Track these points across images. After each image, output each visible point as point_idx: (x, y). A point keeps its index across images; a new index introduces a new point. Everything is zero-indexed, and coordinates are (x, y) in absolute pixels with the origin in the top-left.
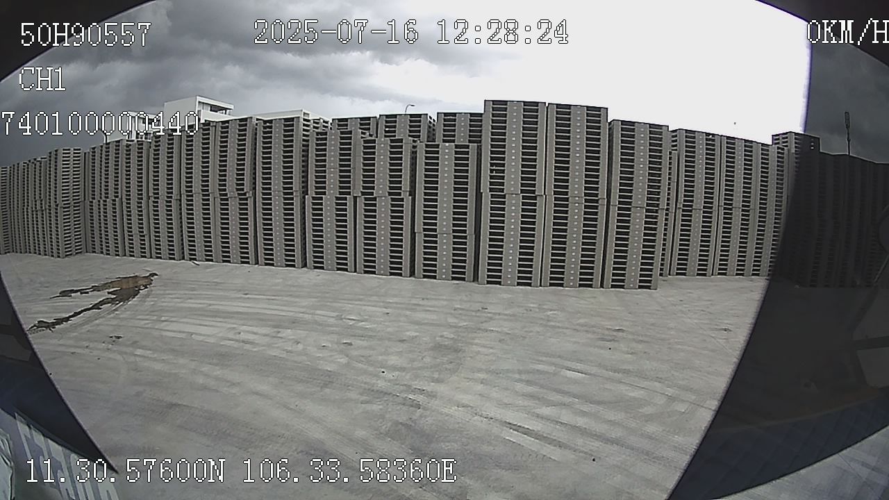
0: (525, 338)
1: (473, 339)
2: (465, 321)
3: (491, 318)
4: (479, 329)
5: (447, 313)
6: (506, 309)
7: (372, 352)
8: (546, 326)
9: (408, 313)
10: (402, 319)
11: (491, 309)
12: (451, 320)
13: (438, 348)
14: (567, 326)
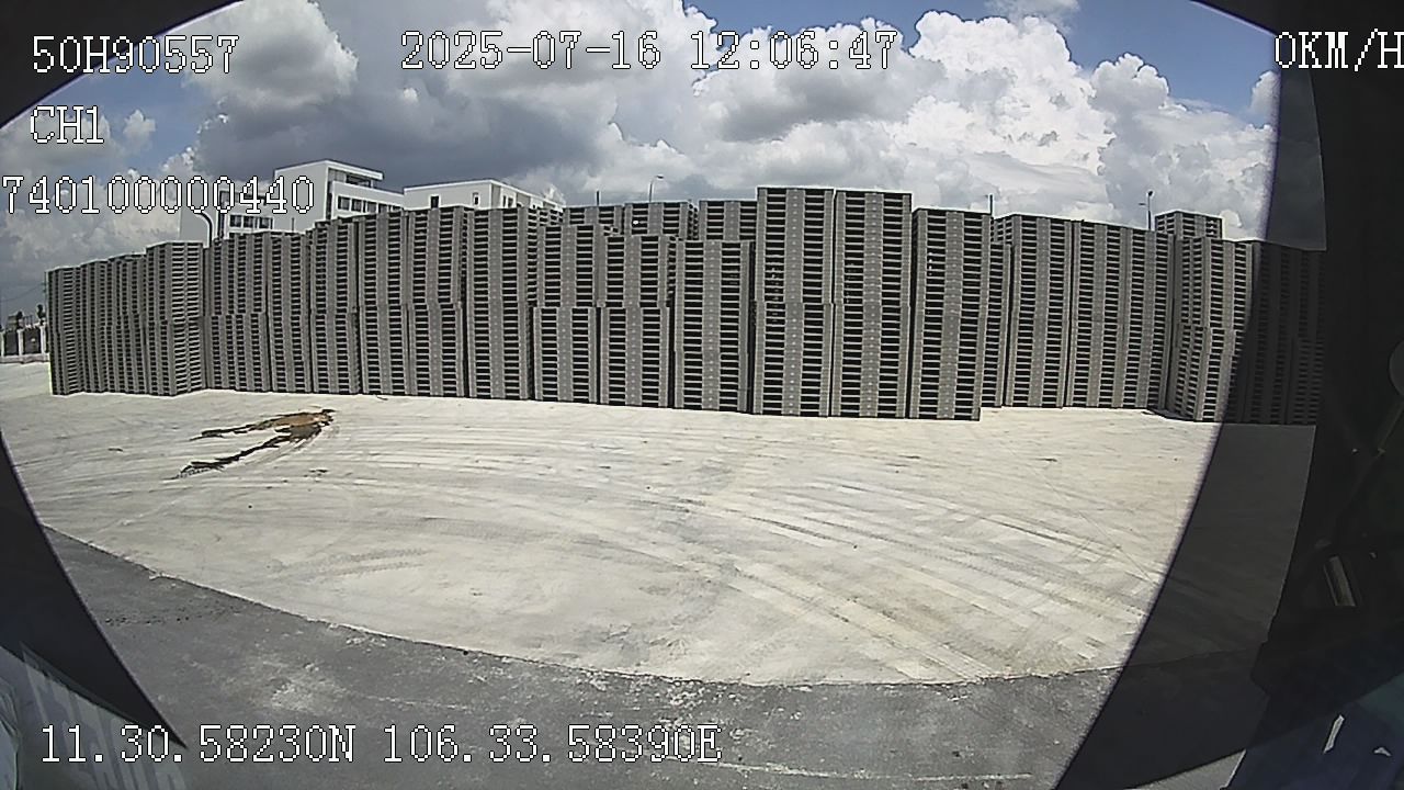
0: (801, 462)
1: (745, 462)
2: (735, 448)
3: (766, 446)
4: (751, 455)
5: (715, 442)
6: (784, 438)
7: (633, 474)
8: (829, 452)
9: (669, 441)
10: (663, 446)
11: (767, 438)
12: (719, 447)
13: (706, 469)
14: (853, 452)
